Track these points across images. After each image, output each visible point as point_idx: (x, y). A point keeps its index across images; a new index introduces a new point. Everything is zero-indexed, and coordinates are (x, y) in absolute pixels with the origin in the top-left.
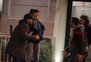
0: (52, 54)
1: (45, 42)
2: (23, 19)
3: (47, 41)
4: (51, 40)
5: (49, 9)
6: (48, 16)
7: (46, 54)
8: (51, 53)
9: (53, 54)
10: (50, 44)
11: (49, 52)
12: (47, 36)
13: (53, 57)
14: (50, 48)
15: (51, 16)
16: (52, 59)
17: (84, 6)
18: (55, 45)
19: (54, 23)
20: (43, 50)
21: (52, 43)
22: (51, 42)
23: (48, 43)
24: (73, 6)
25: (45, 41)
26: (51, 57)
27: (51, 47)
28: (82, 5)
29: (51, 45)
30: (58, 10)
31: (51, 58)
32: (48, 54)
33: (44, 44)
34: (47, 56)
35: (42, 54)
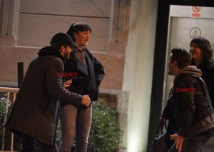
0: (120, 132)
1: (102, 104)
2: (49, 45)
3: (109, 101)
4: (117, 99)
5: (111, 24)
6: (110, 40)
7: (104, 133)
8: (117, 130)
9: (122, 132)
10: (115, 109)
11: (113, 128)
12: (106, 88)
13: (123, 139)
14: (115, 117)
15: (117, 41)
16: (120, 145)
17: (196, 16)
18: (127, 110)
19: (124, 57)
20: (98, 124)
21: (119, 105)
22: (116, 105)
23: (109, 106)
24: (172, 17)
25: (102, 100)
26: (118, 138)
27: (117, 115)
28: (194, 15)
29: (118, 111)
30: (134, 25)
31: (118, 142)
32: (110, 132)
33: (100, 107)
34: (109, 136)
35: (96, 132)
